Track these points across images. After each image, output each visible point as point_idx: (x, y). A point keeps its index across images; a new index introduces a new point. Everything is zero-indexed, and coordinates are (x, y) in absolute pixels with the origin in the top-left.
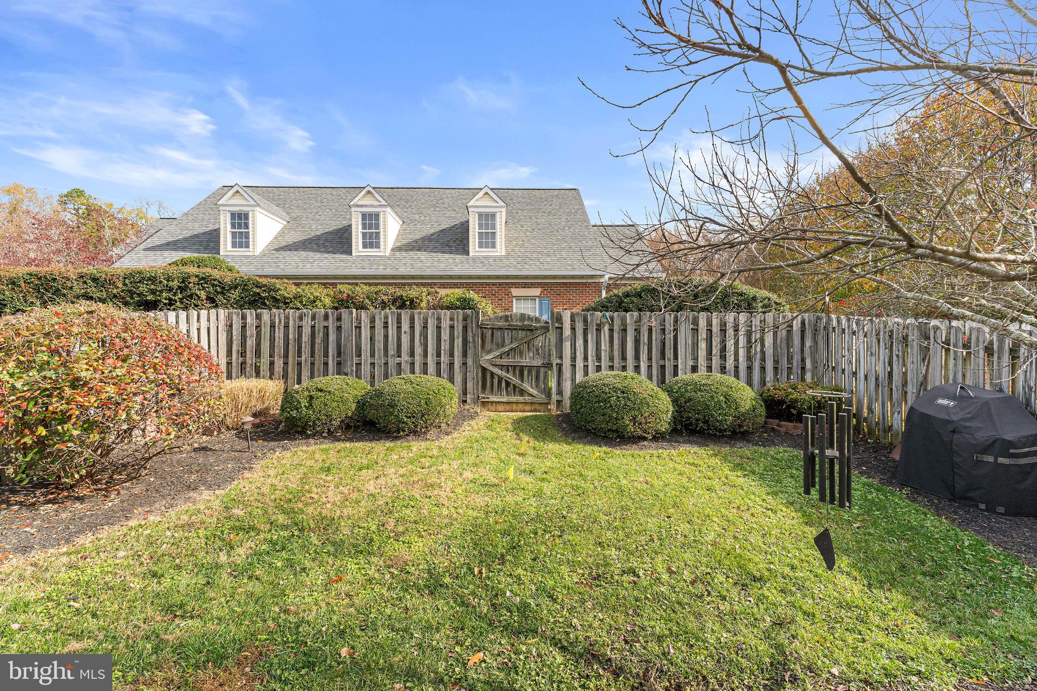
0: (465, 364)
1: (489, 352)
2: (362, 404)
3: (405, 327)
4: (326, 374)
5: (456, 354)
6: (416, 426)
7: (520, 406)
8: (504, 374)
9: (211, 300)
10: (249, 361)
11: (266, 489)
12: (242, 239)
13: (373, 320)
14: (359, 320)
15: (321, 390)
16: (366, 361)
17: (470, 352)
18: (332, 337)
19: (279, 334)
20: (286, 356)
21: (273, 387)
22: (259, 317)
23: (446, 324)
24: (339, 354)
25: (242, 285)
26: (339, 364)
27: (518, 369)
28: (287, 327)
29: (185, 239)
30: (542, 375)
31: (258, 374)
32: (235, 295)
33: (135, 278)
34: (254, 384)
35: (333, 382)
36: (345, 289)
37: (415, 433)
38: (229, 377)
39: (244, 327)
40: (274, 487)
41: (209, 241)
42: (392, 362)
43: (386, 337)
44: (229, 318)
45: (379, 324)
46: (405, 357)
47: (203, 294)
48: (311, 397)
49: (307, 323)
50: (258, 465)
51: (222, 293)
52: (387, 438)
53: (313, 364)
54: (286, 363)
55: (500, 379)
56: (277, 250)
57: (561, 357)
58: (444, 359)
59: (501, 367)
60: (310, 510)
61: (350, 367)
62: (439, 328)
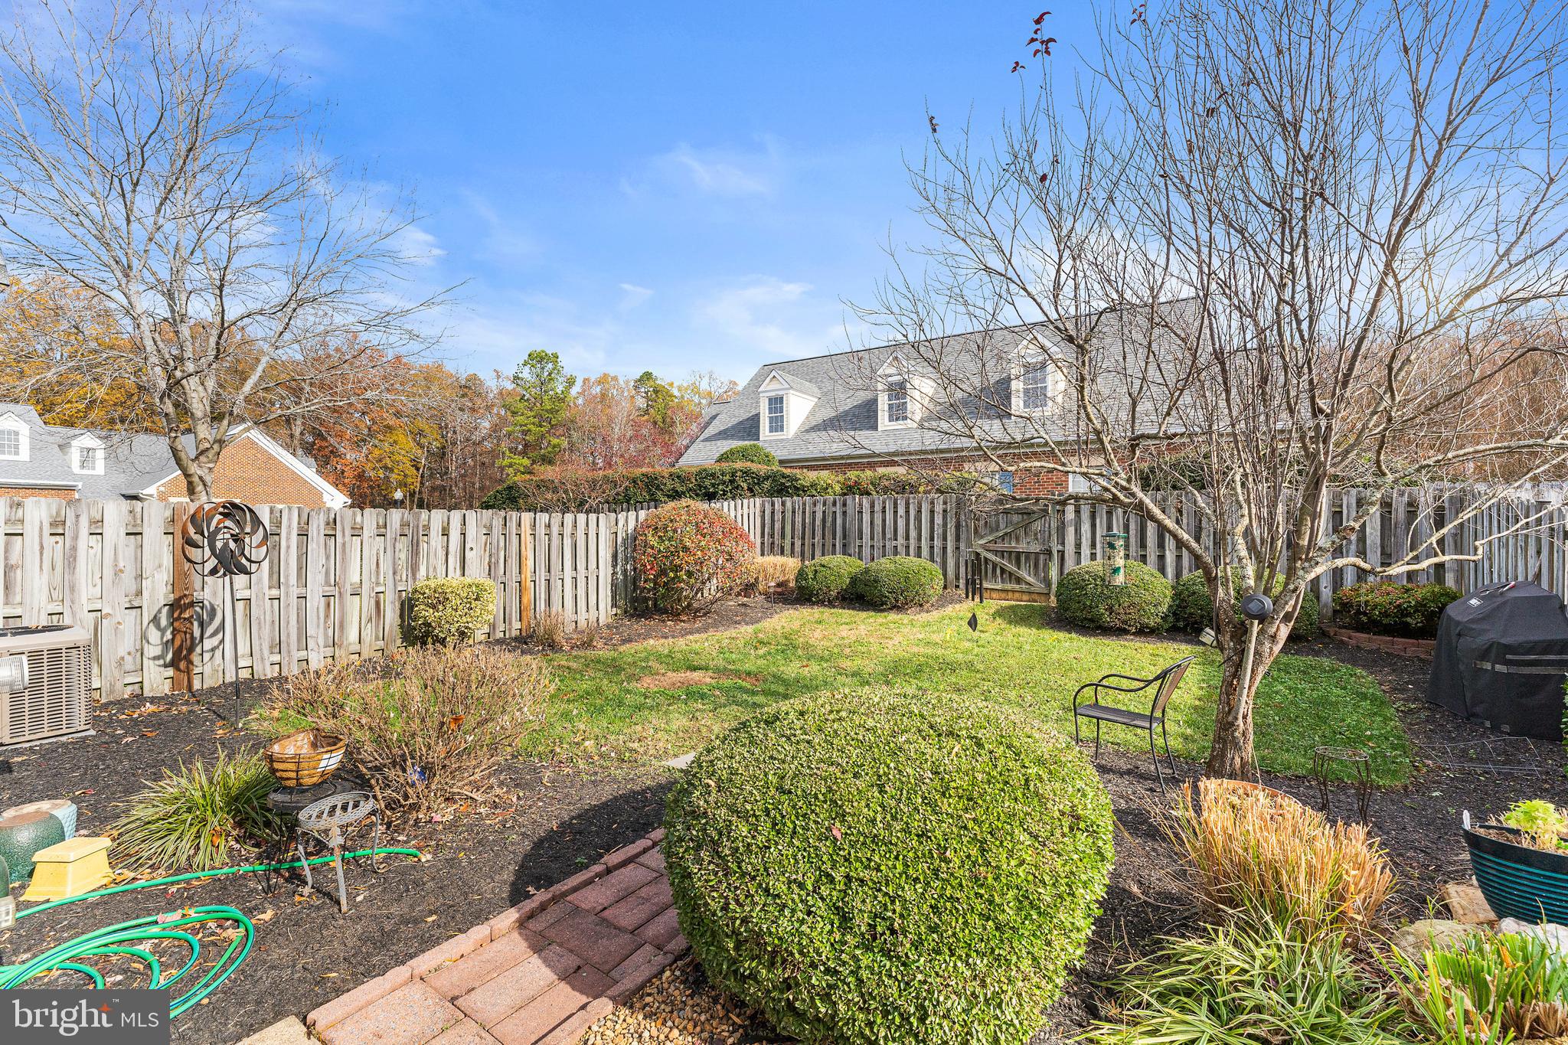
0: (958, 548)
1: (982, 537)
2: (854, 580)
3: (901, 511)
4: (834, 553)
5: (949, 538)
6: (897, 601)
7: (1017, 595)
8: (998, 559)
9: (750, 490)
10: (776, 542)
11: (779, 628)
12: (777, 425)
13: (872, 506)
14: (861, 505)
15: (824, 566)
16: (866, 543)
17: (963, 536)
18: (839, 521)
19: (799, 519)
20: (803, 538)
21: (792, 564)
22: (783, 504)
23: (939, 508)
24: (844, 537)
25: (771, 477)
26: (844, 545)
27: (1013, 555)
28: (804, 512)
29: (733, 427)
30: (1041, 563)
31: (782, 553)
32: (767, 485)
33: (703, 474)
34: (779, 560)
35: (836, 560)
36: (852, 475)
37: (897, 608)
38: (763, 554)
39: (773, 513)
40: (783, 627)
41: (751, 427)
42: (889, 545)
43: (884, 521)
44: (763, 505)
45: (878, 508)
46: (901, 540)
47: (745, 486)
48: (816, 571)
49: (819, 508)
50: (776, 616)
51: (758, 484)
52: (874, 610)
53: (823, 545)
54: (803, 545)
55: (995, 566)
56: (807, 431)
57: (1063, 544)
58: (937, 543)
59: (996, 552)
60: (801, 640)
61: (853, 549)
62: (932, 512)
